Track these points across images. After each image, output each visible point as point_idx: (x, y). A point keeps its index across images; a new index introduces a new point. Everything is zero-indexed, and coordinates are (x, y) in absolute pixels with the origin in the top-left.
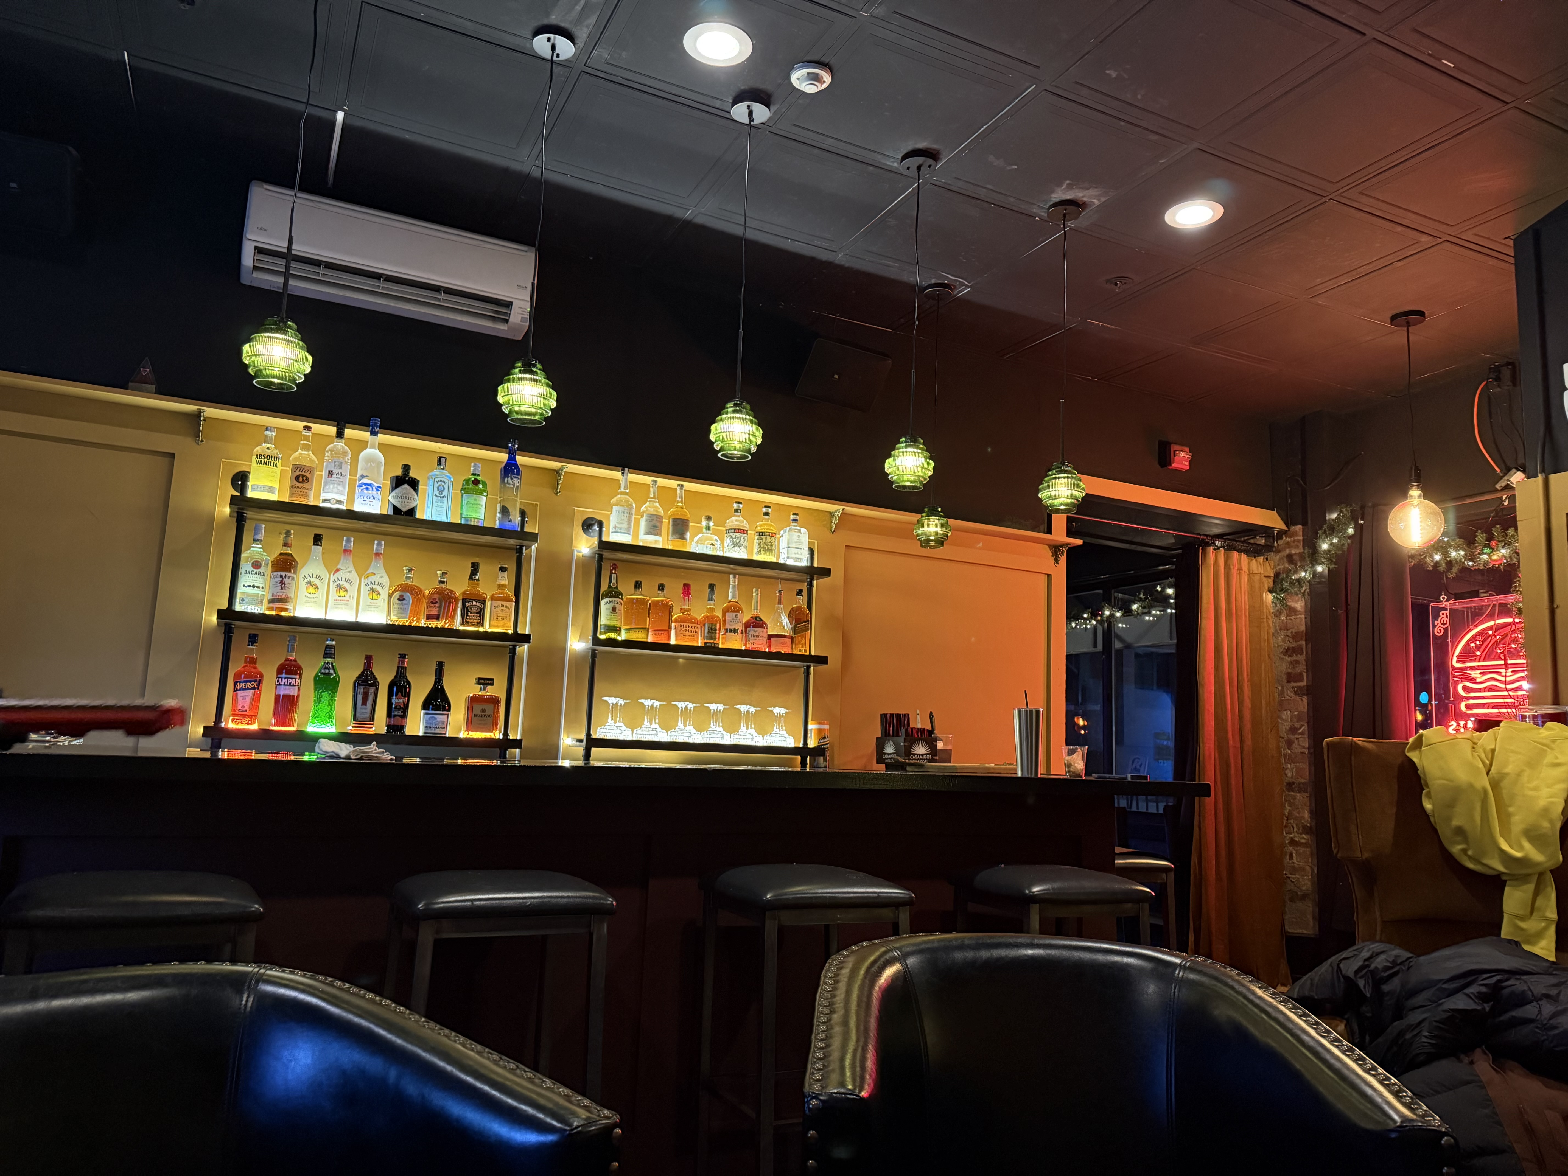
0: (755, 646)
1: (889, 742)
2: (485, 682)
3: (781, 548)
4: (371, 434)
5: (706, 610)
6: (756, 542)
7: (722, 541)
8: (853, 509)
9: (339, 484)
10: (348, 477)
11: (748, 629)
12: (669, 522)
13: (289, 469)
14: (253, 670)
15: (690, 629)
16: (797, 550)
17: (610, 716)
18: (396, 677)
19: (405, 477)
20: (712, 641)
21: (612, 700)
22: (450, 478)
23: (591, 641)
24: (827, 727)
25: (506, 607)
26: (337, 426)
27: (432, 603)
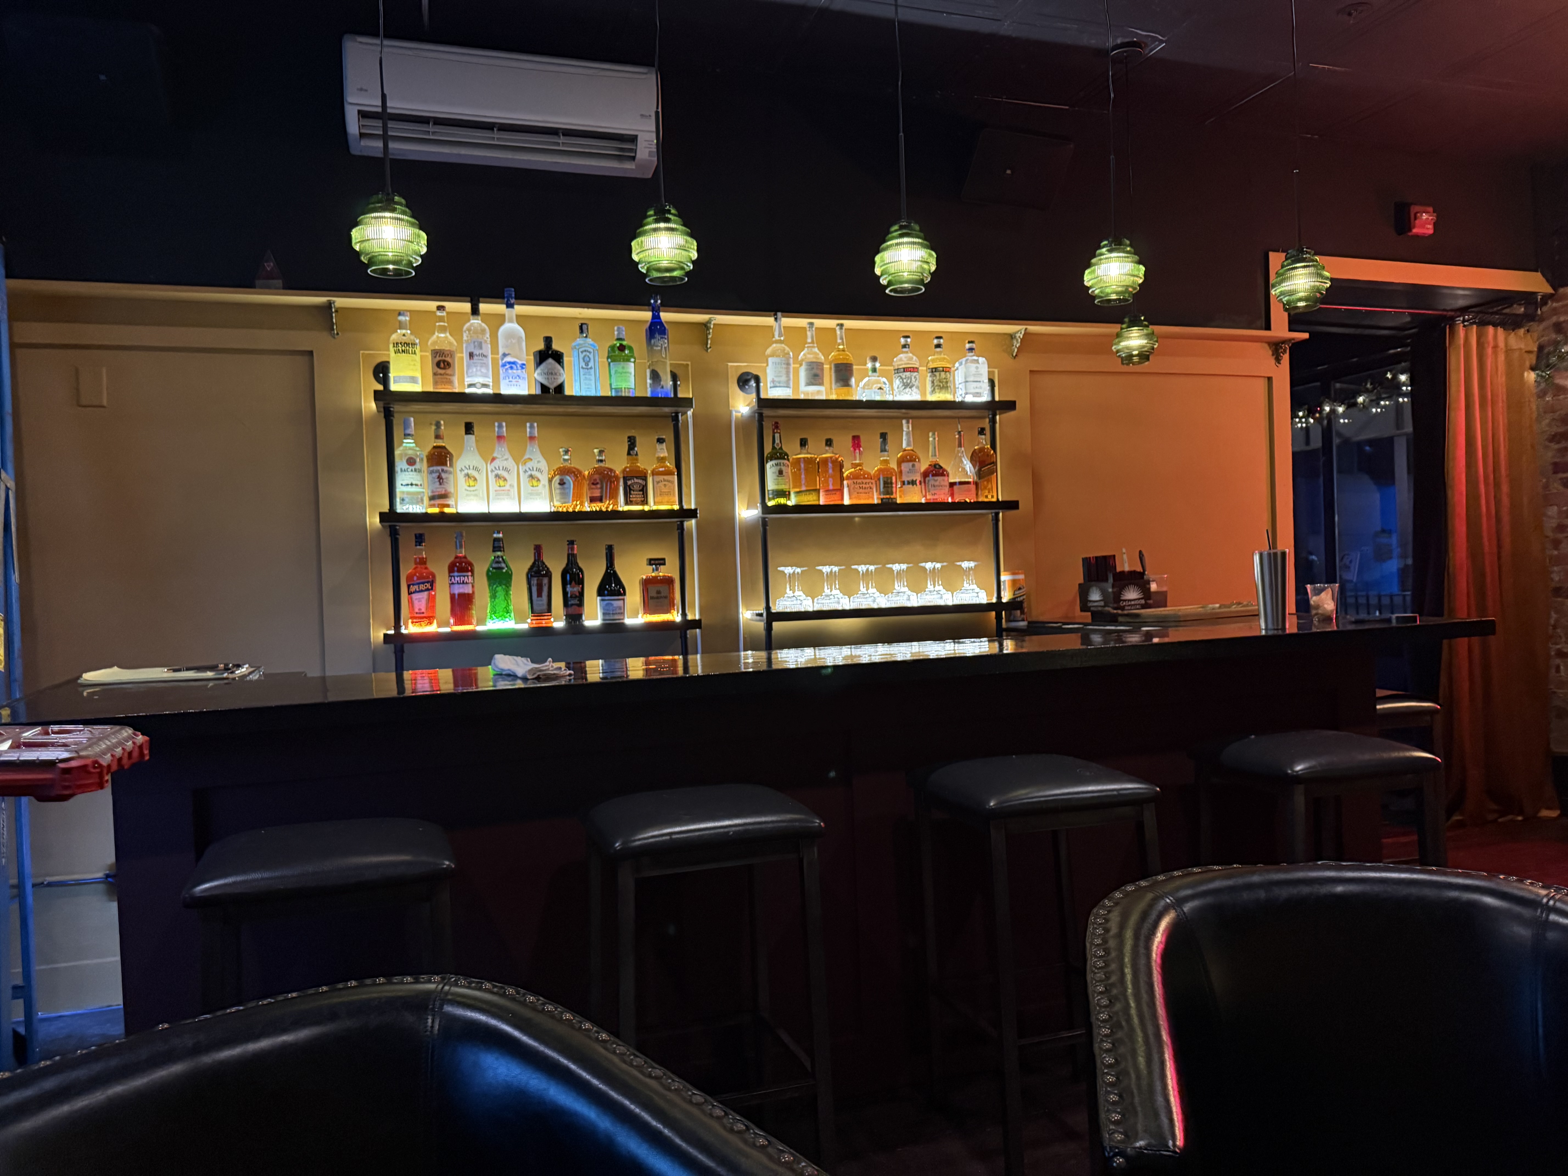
0: (935, 497)
1: (1094, 588)
2: (657, 563)
3: (957, 383)
4: (508, 307)
5: (879, 462)
6: (929, 379)
7: (891, 384)
8: (1036, 328)
9: (481, 366)
10: (490, 356)
11: (927, 479)
12: (831, 368)
13: (428, 354)
14: (424, 571)
15: (864, 486)
16: (975, 384)
17: (788, 586)
18: (567, 565)
19: (548, 351)
20: (888, 496)
21: (788, 570)
22: (595, 347)
23: (760, 509)
24: (1021, 577)
25: (668, 481)
26: (471, 302)
27: (593, 484)
